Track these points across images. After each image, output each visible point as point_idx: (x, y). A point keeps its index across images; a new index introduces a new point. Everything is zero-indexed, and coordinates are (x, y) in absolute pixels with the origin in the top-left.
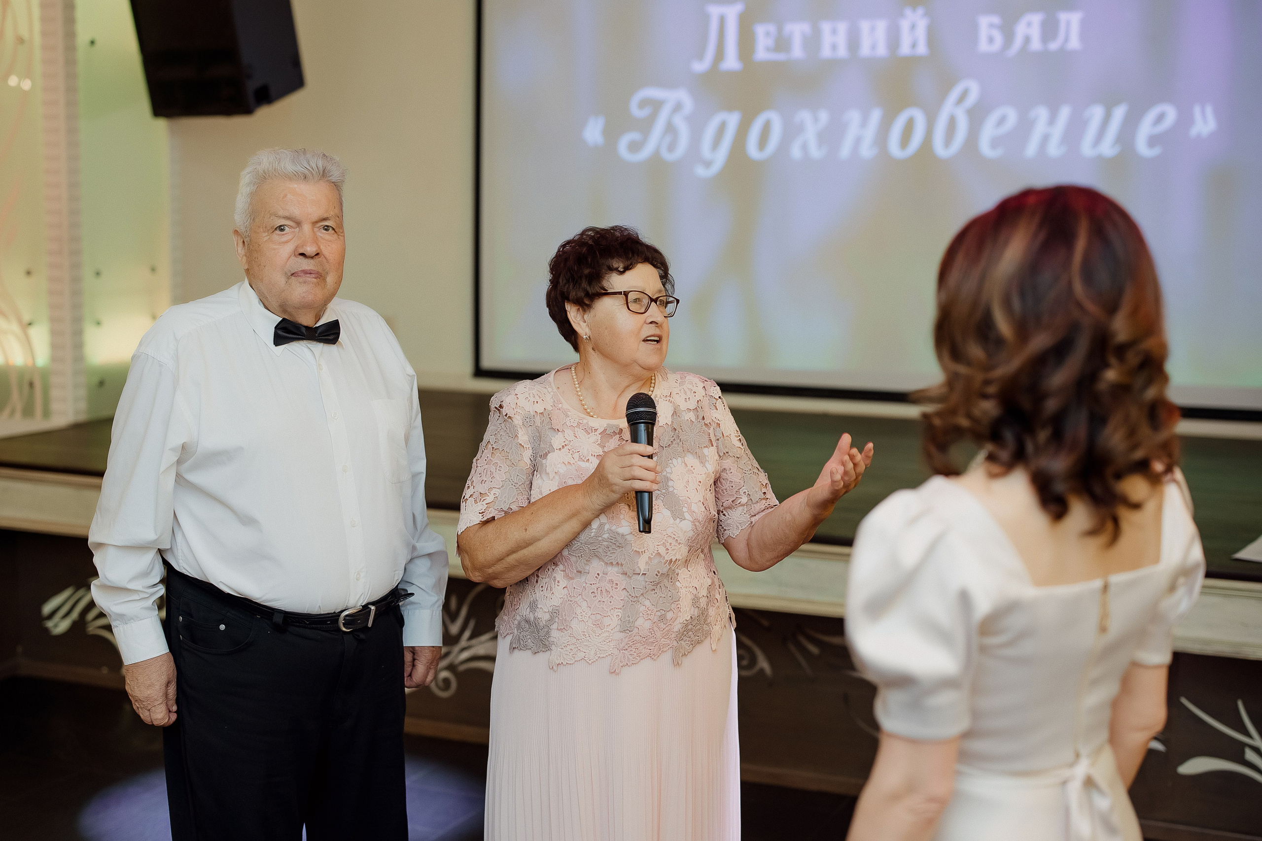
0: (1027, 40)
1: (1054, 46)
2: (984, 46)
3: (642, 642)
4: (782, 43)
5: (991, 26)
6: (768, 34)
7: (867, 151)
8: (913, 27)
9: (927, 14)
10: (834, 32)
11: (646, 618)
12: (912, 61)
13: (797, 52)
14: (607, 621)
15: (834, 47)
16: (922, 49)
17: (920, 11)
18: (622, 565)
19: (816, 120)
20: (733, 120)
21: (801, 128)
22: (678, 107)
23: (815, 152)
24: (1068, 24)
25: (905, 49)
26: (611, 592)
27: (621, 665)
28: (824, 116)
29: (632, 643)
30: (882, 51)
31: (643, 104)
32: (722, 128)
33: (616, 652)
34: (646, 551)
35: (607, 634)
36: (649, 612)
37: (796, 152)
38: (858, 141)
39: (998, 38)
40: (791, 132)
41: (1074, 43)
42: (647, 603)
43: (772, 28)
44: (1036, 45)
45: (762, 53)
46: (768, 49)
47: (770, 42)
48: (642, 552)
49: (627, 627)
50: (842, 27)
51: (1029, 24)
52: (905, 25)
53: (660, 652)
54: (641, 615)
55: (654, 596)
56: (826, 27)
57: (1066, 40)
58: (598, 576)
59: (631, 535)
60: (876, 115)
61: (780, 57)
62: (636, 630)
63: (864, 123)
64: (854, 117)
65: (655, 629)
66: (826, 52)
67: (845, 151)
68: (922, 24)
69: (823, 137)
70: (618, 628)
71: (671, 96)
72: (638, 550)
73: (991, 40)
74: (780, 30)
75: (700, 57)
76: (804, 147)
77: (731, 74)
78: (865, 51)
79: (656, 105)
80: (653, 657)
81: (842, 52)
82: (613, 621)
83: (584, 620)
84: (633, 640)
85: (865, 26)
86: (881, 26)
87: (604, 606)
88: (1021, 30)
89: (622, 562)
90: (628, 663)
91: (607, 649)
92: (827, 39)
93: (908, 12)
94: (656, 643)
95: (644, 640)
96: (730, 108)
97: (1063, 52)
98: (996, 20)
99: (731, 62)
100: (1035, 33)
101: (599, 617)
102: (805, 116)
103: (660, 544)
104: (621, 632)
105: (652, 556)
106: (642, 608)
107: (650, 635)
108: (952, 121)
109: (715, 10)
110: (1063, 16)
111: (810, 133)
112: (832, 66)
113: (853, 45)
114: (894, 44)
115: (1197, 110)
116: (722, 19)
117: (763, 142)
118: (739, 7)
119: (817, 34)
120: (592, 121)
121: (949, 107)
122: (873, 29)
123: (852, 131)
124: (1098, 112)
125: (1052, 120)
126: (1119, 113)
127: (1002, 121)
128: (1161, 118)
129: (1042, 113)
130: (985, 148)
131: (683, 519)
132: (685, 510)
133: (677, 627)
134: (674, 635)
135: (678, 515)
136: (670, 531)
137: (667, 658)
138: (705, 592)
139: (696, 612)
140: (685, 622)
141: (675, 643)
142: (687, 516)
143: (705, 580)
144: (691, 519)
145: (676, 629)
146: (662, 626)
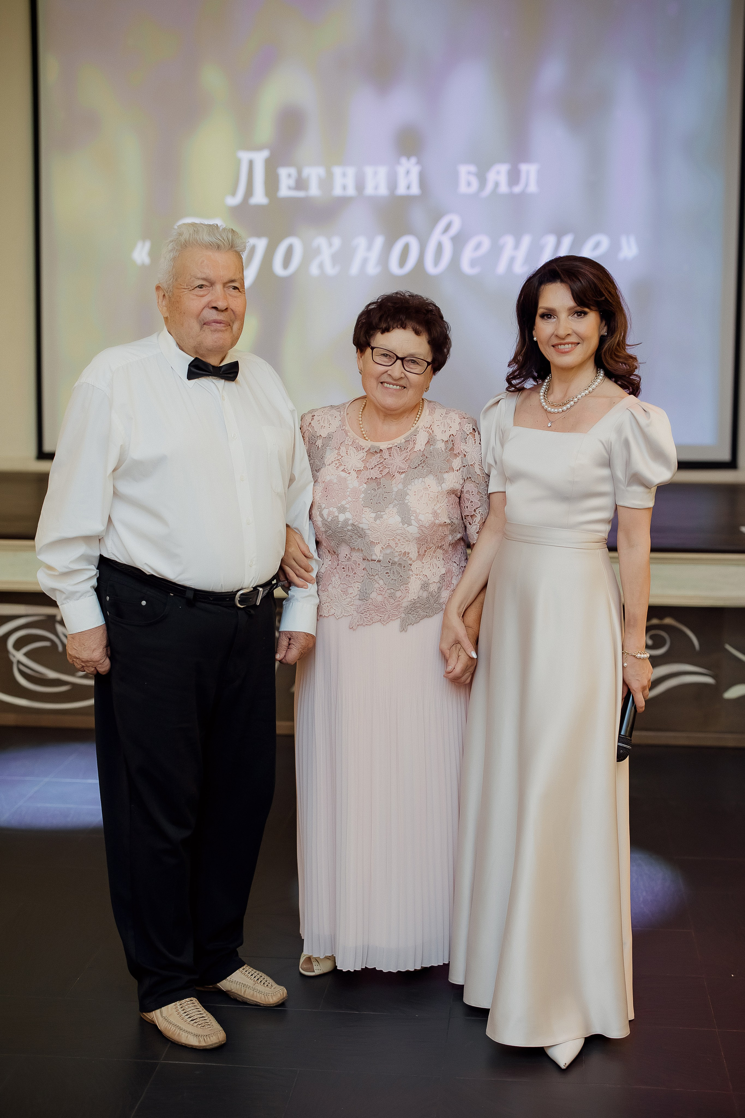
0: (497, 185)
1: (517, 189)
2: (463, 188)
3: (375, 610)
4: (301, 184)
5: (469, 173)
6: (289, 176)
7: (372, 269)
8: (408, 172)
9: (419, 162)
10: (344, 175)
11: (379, 593)
12: (408, 200)
13: (314, 191)
14: (350, 590)
15: (344, 188)
16: (415, 190)
17: (413, 160)
18: (362, 550)
19: (330, 245)
20: (262, 244)
21: (318, 251)
23: (330, 270)
24: (528, 173)
25: (401, 190)
26: (355, 569)
27: (357, 624)
28: (337, 242)
29: (367, 610)
30: (383, 191)
32: (253, 249)
33: (355, 613)
34: (380, 543)
35: (349, 600)
36: (381, 589)
37: (314, 270)
38: (365, 261)
39: (475, 183)
40: (310, 254)
41: (533, 188)
42: (381, 582)
43: (293, 171)
44: (504, 188)
45: (284, 192)
46: (290, 188)
47: (292, 182)
48: (377, 543)
49: (364, 596)
50: (351, 171)
51: (498, 173)
52: (401, 170)
53: (389, 620)
54: (375, 590)
55: (388, 577)
56: (337, 171)
57: (527, 185)
58: (346, 556)
59: (368, 530)
60: (379, 241)
61: (301, 194)
62: (370, 601)
63: (369, 248)
64: (361, 242)
65: (386, 602)
66: (338, 191)
67: (354, 269)
68: (415, 171)
69: (335, 258)
70: (358, 597)
72: (374, 541)
73: (469, 184)
74: (299, 173)
75: (234, 193)
76: (321, 266)
77: (259, 207)
78: (369, 190)
80: (383, 622)
81: (351, 191)
82: (354, 590)
83: (336, 587)
84: (369, 608)
85: (369, 171)
86: (383, 171)
87: (350, 580)
88: (492, 176)
89: (362, 549)
90: (363, 624)
91: (350, 610)
92: (338, 182)
93: (404, 160)
94: (386, 613)
95: (377, 609)
96: (258, 234)
97: (523, 195)
98: (473, 168)
99: (259, 198)
100: (504, 179)
101: (345, 586)
102: (321, 241)
103: (390, 539)
104: (360, 600)
105: (385, 547)
106: (377, 585)
107: (382, 606)
108: (440, 247)
109: (245, 156)
110: (524, 167)
111: (326, 255)
112: (343, 202)
113: (360, 186)
114: (393, 184)
115: (624, 240)
116: (251, 163)
117: (287, 262)
118: (265, 154)
119: (330, 175)
120: (139, 245)
121: (436, 236)
122: (375, 173)
123: (360, 254)
124: (551, 240)
125: (517, 246)
126: (567, 240)
127: (478, 246)
128: (598, 245)
129: (509, 240)
130: (466, 267)
131: (410, 524)
132: (412, 518)
133: (405, 603)
134: (402, 609)
135: (406, 521)
136: (399, 532)
137: (396, 624)
138: (437, 579)
139: (425, 594)
140: (412, 601)
141: (403, 615)
142: (413, 522)
143: (438, 570)
144: (417, 525)
145: (404, 605)
146: (392, 601)
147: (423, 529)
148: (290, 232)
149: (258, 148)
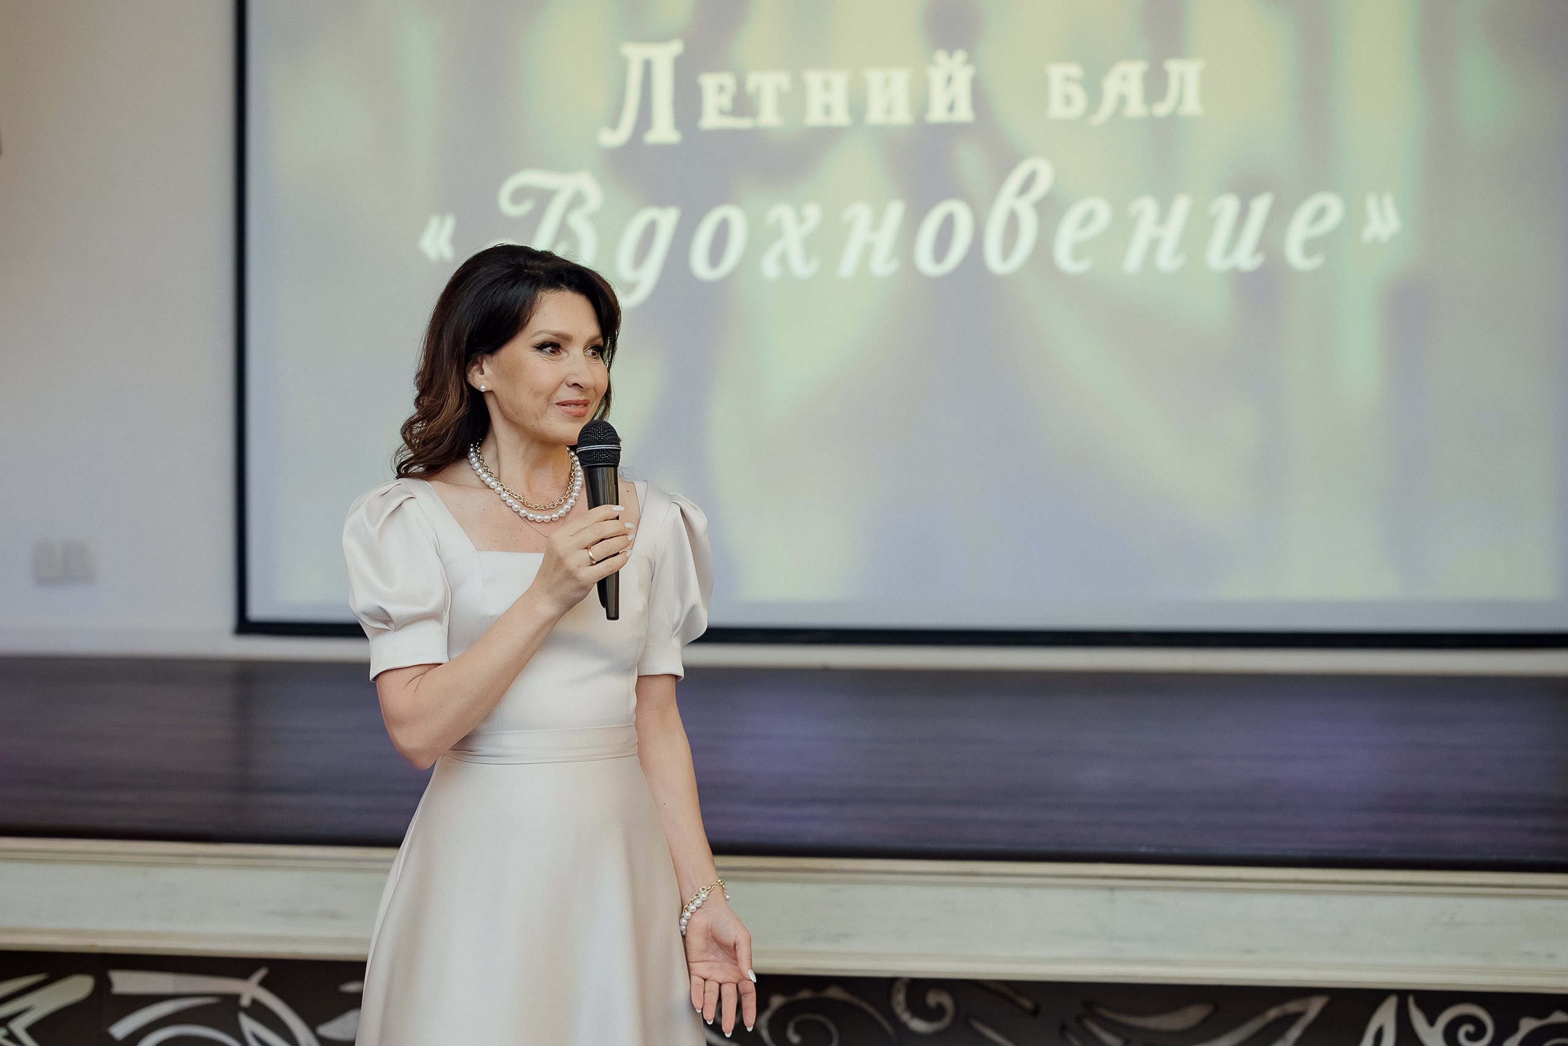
0: (1122, 100)
1: (1162, 109)
2: (1057, 109)
4: (743, 104)
5: (1068, 79)
6: (721, 89)
7: (883, 265)
8: (949, 79)
9: (970, 61)
10: (827, 86)
12: (950, 131)
13: (769, 117)
15: (827, 110)
16: (964, 113)
17: (960, 56)
19: (801, 219)
20: (668, 219)
21: (777, 232)
22: (577, 201)
23: (800, 268)
24: (1182, 78)
25: (938, 114)
28: (813, 213)
30: (902, 116)
31: (518, 196)
32: (651, 230)
37: (770, 268)
38: (868, 250)
39: (1079, 99)
40: (762, 237)
41: (1192, 106)
43: (728, 80)
44: (1136, 108)
45: (711, 119)
46: (722, 112)
47: (726, 102)
50: (840, 80)
51: (1124, 78)
52: (937, 77)
56: (814, 79)
57: (1180, 100)
60: (895, 211)
61: (743, 123)
63: (876, 224)
64: (860, 213)
66: (815, 118)
67: (848, 266)
68: (963, 76)
69: (810, 245)
71: (565, 184)
73: (1068, 100)
74: (741, 84)
75: (614, 124)
76: (783, 260)
77: (662, 149)
78: (876, 115)
79: (543, 198)
81: (840, 117)
85: (874, 77)
86: (901, 78)
88: (1112, 86)
92: (816, 99)
93: (941, 57)
96: (662, 201)
97: (1173, 119)
98: (1075, 71)
99: (663, 131)
100: (1134, 90)
102: (782, 213)
108: (1013, 222)
109: (635, 53)
110: (1174, 67)
111: (792, 240)
112: (825, 137)
113: (858, 107)
114: (921, 105)
115: (1371, 203)
116: (647, 66)
117: (716, 254)
118: (675, 48)
119: (799, 89)
120: (434, 223)
121: (1007, 198)
122: (887, 82)
123: (859, 236)
124: (1229, 205)
125: (1163, 218)
126: (1261, 206)
127: (1088, 219)
128: (1320, 214)
129: (1147, 207)
130: (1064, 259)
148: (723, 197)
149: (663, 39)
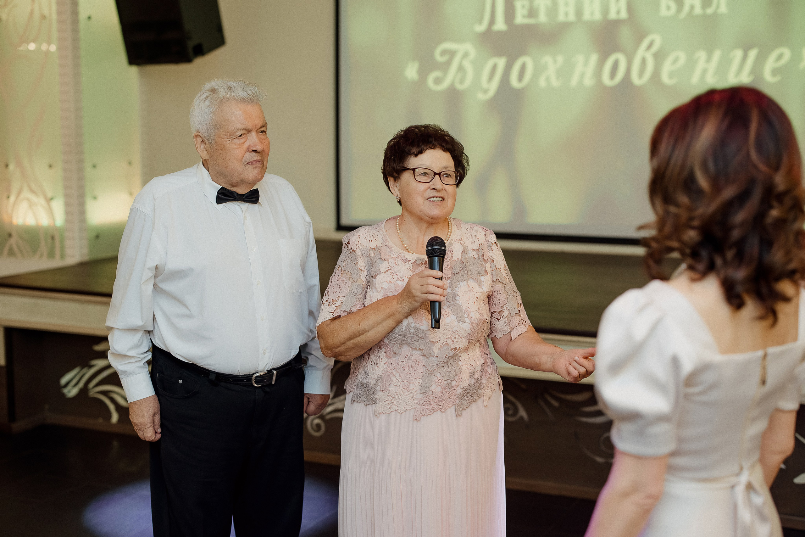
0: (692, 8)
1: (709, 11)
2: (664, 12)
3: (435, 400)
4: (532, 12)
6: (523, 6)
7: (588, 81)
8: (618, 1)
10: (566, 4)
11: (438, 385)
12: (617, 23)
13: (543, 18)
14: (412, 386)
15: (566, 14)
16: (624, 15)
18: (422, 350)
19: (555, 62)
20: (501, 62)
21: (545, 67)
22: (466, 55)
23: (555, 83)
25: (612, 15)
26: (415, 367)
27: (421, 415)
29: (428, 401)
30: (598, 16)
31: (443, 53)
32: (494, 68)
33: (418, 406)
34: (438, 342)
35: (412, 395)
36: (440, 381)
37: (542, 83)
38: (583, 75)
39: (673, 7)
40: (539, 70)
41: (723, 10)
42: (439, 375)
43: (526, 3)
44: (698, 11)
45: (520, 19)
46: (524, 16)
47: (525, 12)
48: (436, 342)
49: (425, 391)
50: (572, 2)
53: (447, 407)
54: (434, 383)
55: (443, 370)
56: (561, 2)
57: (718, 7)
58: (407, 356)
59: (429, 331)
60: (594, 58)
61: (531, 21)
62: (431, 393)
63: (586, 64)
64: (580, 59)
65: (444, 392)
66: (561, 18)
67: (574, 82)
69: (560, 73)
70: (419, 391)
71: (461, 48)
72: (433, 340)
73: (668, 8)
74: (531, 4)
75: (480, 22)
76: (548, 79)
77: (500, 33)
78: (587, 16)
79: (452, 54)
80: (442, 410)
81: (572, 17)
82: (416, 386)
83: (397, 385)
84: (429, 399)
87: (410, 377)
88: (687, 1)
89: (423, 348)
90: (425, 414)
91: (412, 404)
92: (562, 9)
94: (444, 401)
95: (436, 399)
96: (499, 54)
97: (715, 15)
99: (500, 25)
100: (698, 2)
101: (406, 383)
102: (547, 59)
103: (448, 337)
104: (421, 393)
105: (442, 345)
106: (435, 378)
107: (441, 396)
108: (644, 61)
111: (552, 70)
112: (565, 27)
113: (579, 13)
114: (605, 11)
117: (521, 77)
119: (555, 7)
120: (410, 65)
121: (641, 52)
122: (591, 2)
123: (579, 69)
124: (738, 54)
125: (709, 60)
126: (753, 54)
127: (676, 60)
128: (780, 57)
129: (702, 55)
130: (665, 78)
131: (464, 322)
132: (466, 316)
133: (459, 391)
134: (457, 396)
135: (461, 319)
136: (455, 329)
137: (452, 411)
138: (479, 368)
139: (473, 381)
140: (464, 388)
141: (457, 402)
142: (467, 320)
143: (479, 360)
144: (470, 322)
145: (458, 392)
146: (449, 390)
147: (474, 325)
148: (522, 53)
